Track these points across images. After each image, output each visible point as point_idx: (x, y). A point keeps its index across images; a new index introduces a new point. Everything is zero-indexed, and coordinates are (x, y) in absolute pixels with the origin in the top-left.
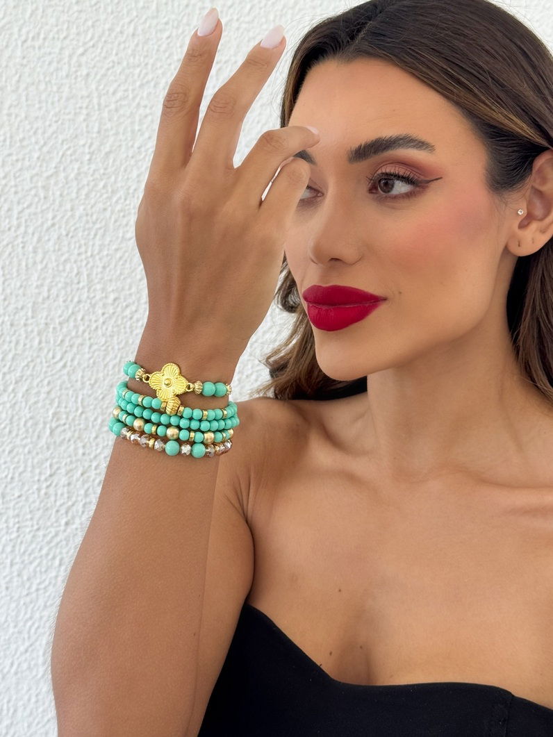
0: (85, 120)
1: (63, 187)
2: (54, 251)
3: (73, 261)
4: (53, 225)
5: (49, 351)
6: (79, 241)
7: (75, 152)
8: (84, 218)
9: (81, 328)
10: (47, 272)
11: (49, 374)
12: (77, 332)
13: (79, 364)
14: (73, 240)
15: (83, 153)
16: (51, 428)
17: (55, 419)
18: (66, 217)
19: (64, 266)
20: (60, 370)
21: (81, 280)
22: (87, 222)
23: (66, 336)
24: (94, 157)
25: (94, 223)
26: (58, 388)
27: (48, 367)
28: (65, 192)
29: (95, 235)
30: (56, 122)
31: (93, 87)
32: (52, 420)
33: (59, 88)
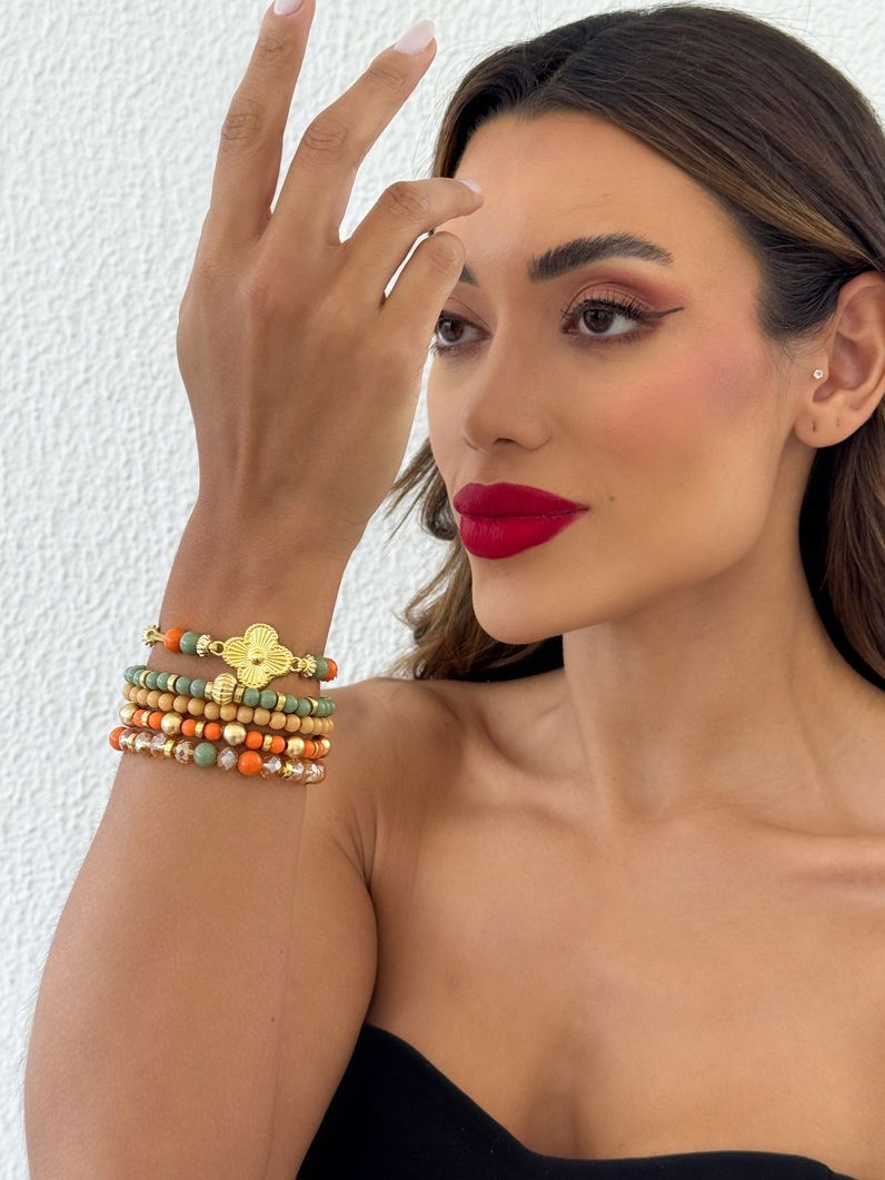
0: (139, 206)
1: (104, 317)
2: (89, 424)
3: (119, 440)
4: (87, 381)
5: (79, 592)
6: (129, 408)
7: (122, 259)
8: (138, 370)
9: (133, 554)
10: (77, 460)
11: (80, 628)
12: (126, 560)
13: (130, 613)
14: (121, 406)
15: (136, 261)
16: (83, 718)
17: (90, 704)
18: (108, 369)
19: (106, 451)
20: (99, 623)
21: (134, 472)
22: (143, 376)
23: (108, 566)
24: (154, 267)
25: (155, 378)
26: (95, 652)
27: (79, 616)
28: (107, 327)
29: (157, 398)
30: (92, 209)
31: (153, 150)
32: (85, 706)
33: (96, 152)
